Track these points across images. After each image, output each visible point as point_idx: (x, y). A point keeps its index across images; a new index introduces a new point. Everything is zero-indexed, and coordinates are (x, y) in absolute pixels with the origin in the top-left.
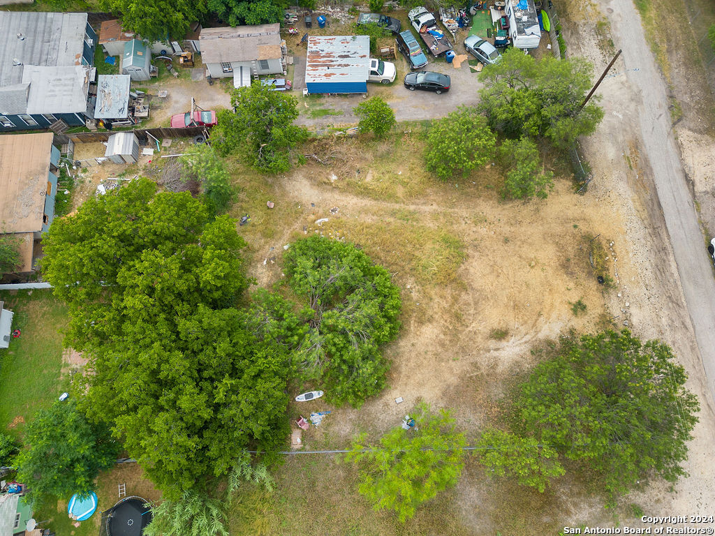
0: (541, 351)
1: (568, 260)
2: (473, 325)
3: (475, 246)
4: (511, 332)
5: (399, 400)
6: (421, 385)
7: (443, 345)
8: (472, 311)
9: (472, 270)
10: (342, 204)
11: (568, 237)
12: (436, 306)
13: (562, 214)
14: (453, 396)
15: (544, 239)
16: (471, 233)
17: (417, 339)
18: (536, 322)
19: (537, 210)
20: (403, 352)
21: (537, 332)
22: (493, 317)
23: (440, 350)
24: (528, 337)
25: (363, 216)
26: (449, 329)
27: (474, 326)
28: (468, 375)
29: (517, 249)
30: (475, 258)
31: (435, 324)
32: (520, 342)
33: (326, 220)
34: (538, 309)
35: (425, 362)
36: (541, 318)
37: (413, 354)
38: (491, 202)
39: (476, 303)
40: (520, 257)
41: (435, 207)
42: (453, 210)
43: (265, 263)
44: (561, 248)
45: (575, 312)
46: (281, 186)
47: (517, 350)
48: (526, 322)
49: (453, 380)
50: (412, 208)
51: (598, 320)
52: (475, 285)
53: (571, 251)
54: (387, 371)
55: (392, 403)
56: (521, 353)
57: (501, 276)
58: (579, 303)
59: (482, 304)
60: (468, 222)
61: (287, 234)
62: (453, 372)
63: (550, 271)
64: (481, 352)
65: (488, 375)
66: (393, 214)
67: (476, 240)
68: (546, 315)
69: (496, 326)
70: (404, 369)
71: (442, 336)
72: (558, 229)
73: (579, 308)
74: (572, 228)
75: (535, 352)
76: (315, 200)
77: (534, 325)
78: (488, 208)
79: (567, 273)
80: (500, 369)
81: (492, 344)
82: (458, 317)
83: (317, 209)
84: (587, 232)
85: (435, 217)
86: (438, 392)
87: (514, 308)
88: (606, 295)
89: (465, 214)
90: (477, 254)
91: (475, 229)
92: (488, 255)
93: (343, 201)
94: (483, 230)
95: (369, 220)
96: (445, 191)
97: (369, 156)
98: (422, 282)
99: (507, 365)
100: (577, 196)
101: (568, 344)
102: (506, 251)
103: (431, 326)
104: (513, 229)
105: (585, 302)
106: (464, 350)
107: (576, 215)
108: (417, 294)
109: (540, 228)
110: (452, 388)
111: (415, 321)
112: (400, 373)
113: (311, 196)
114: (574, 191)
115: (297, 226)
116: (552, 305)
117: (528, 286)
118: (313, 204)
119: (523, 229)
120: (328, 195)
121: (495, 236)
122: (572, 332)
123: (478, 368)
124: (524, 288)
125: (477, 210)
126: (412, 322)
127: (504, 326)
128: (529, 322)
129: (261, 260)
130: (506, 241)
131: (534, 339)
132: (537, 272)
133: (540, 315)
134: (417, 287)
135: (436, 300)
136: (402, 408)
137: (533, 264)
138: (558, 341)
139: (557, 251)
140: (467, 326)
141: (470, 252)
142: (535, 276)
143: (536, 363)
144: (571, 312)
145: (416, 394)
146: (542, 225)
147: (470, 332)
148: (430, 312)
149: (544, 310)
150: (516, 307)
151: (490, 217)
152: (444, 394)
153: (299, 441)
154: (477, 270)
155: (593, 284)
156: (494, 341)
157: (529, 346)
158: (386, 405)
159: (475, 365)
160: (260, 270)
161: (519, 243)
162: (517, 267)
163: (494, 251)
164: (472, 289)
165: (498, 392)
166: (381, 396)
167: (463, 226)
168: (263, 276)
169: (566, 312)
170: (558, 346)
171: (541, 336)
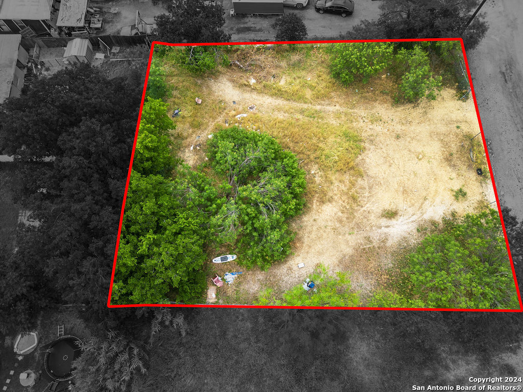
0: (426, 229)
1: (451, 155)
2: (368, 205)
3: (371, 141)
4: (400, 213)
5: (301, 265)
6: (320, 253)
7: (340, 221)
8: (367, 194)
9: (368, 160)
10: (258, 102)
11: (451, 136)
12: (336, 189)
13: (447, 117)
14: (349, 264)
15: (431, 136)
16: (368, 130)
17: (319, 215)
18: (422, 205)
19: (425, 113)
20: (306, 226)
21: (422, 214)
22: (384, 199)
23: (338, 226)
24: (414, 218)
25: (276, 113)
26: (346, 208)
27: (368, 207)
28: (361, 247)
29: (407, 144)
30: (371, 150)
31: (334, 203)
32: (407, 221)
33: (245, 115)
34: (424, 194)
35: (325, 235)
36: (427, 202)
37: (315, 228)
38: (386, 105)
39: (370, 188)
40: (410, 151)
41: (338, 107)
42: (353, 110)
43: (192, 148)
44: (445, 144)
45: (456, 197)
46: (208, 87)
47: (405, 227)
48: (413, 205)
49: (349, 251)
50: (318, 107)
51: (476, 205)
52: (370, 173)
53: (454, 148)
54: (291, 241)
55: (295, 268)
56: (409, 230)
57: (393, 166)
58: (461, 191)
59: (376, 188)
60: (366, 121)
61: (212, 125)
62: (348, 244)
63: (435, 163)
64: (374, 228)
65: (379, 248)
66: (302, 112)
67: (372, 135)
68: (431, 200)
69: (387, 207)
70: (306, 240)
71: (340, 214)
72: (443, 129)
73: (460, 194)
74: (455, 129)
75: (421, 230)
76: (236, 99)
77: (420, 207)
78: (383, 110)
79: (450, 166)
80: (389, 243)
81: (384, 222)
82: (354, 199)
83: (237, 106)
84: (469, 132)
85: (338, 115)
86: (335, 260)
87: (403, 193)
88: (484, 185)
89: (363, 114)
90: (372, 147)
91: (371, 127)
92: (382, 148)
93: (260, 100)
94: (378, 128)
95: (281, 116)
96: (347, 95)
97: (283, 64)
98: (324, 168)
99: (396, 240)
100: (460, 102)
101: (450, 225)
102: (398, 145)
103: (330, 205)
104: (403, 128)
105: (465, 190)
106: (358, 226)
107: (458, 118)
108: (319, 179)
109: (428, 127)
110: (347, 258)
111: (317, 201)
112: (303, 243)
113: (233, 96)
114: (457, 98)
115: (220, 119)
116: (436, 191)
117: (415, 175)
118: (234, 102)
119: (412, 128)
120: (247, 95)
121: (388, 133)
122: (453, 214)
123: (371, 242)
124: (412, 176)
125: (374, 111)
126: (315, 201)
127: (394, 207)
128: (415, 205)
129: (189, 146)
130: (398, 137)
131: (420, 219)
132: (424, 163)
133: (425, 199)
134: (320, 173)
135: (336, 184)
136: (303, 272)
137: (421, 156)
138: (441, 221)
139: (442, 147)
140: (362, 207)
141: (367, 145)
142: (422, 167)
143: (421, 240)
144: (453, 198)
145: (316, 261)
146: (429, 125)
147: (365, 211)
148: (330, 194)
149: (429, 194)
150: (405, 192)
151: (385, 118)
152: (340, 262)
153: (214, 296)
154: (372, 160)
155: (473, 175)
156: (385, 219)
157: (415, 225)
158: (290, 269)
159: (368, 239)
160: (187, 154)
161: (409, 139)
162: (407, 159)
163: (387, 145)
164: (367, 175)
165: (388, 263)
166: (286, 261)
167: (361, 124)
168: (190, 158)
169: (449, 198)
170: (441, 226)
171: (427, 217)
